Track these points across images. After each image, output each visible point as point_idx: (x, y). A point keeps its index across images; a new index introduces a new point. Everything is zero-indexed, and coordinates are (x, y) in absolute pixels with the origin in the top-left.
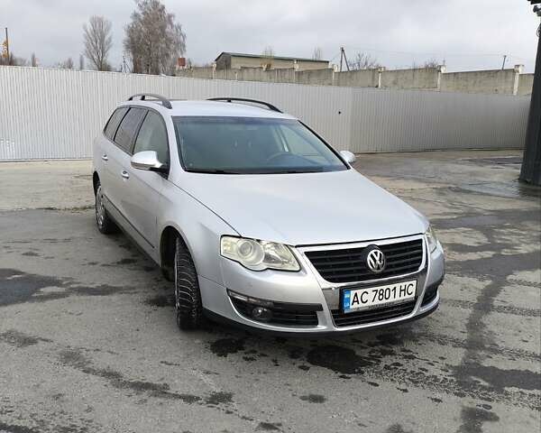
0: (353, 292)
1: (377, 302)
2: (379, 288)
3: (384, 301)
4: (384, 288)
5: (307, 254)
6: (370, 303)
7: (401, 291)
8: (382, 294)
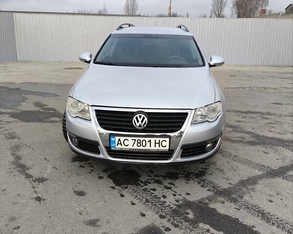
0: (117, 138)
1: (136, 147)
2: (137, 139)
3: (141, 147)
4: (141, 139)
5: (96, 111)
6: (130, 147)
7: (155, 143)
8: (139, 143)
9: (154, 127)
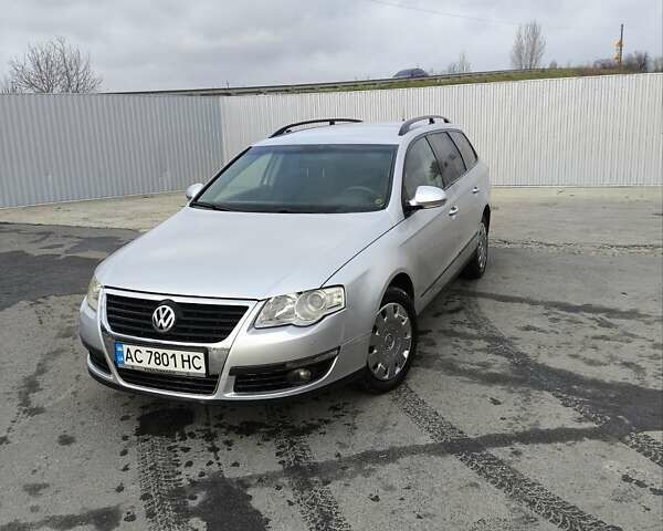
0: (125, 347)
1: (153, 365)
2: (154, 350)
3: (162, 367)
4: (161, 351)
5: (109, 296)
6: (145, 365)
7: (183, 361)
8: (159, 358)
9: (186, 330)
